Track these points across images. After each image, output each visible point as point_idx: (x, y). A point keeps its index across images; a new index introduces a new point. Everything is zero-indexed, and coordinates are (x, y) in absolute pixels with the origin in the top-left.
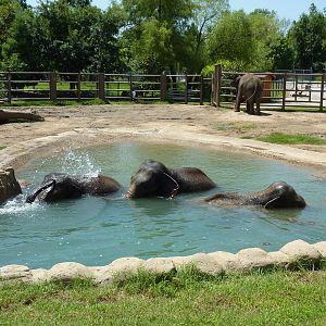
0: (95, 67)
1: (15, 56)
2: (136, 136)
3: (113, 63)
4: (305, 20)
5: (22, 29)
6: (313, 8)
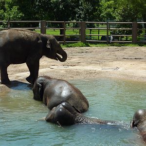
0: (79, 17)
1: (15, 9)
2: (99, 73)
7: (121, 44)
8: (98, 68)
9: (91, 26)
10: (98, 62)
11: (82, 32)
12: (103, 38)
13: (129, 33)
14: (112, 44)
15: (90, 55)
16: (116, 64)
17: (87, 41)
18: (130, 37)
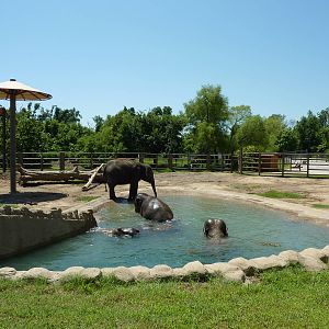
1: (121, 144)
3: (179, 148)
4: (304, 120)
5: (126, 128)
6: (310, 113)
7: (198, 171)
8: (182, 188)
9: (177, 156)
10: (182, 184)
11: (170, 161)
12: (185, 166)
13: (205, 162)
14: (192, 171)
15: (175, 179)
16: (194, 185)
17: (173, 168)
18: (205, 165)
